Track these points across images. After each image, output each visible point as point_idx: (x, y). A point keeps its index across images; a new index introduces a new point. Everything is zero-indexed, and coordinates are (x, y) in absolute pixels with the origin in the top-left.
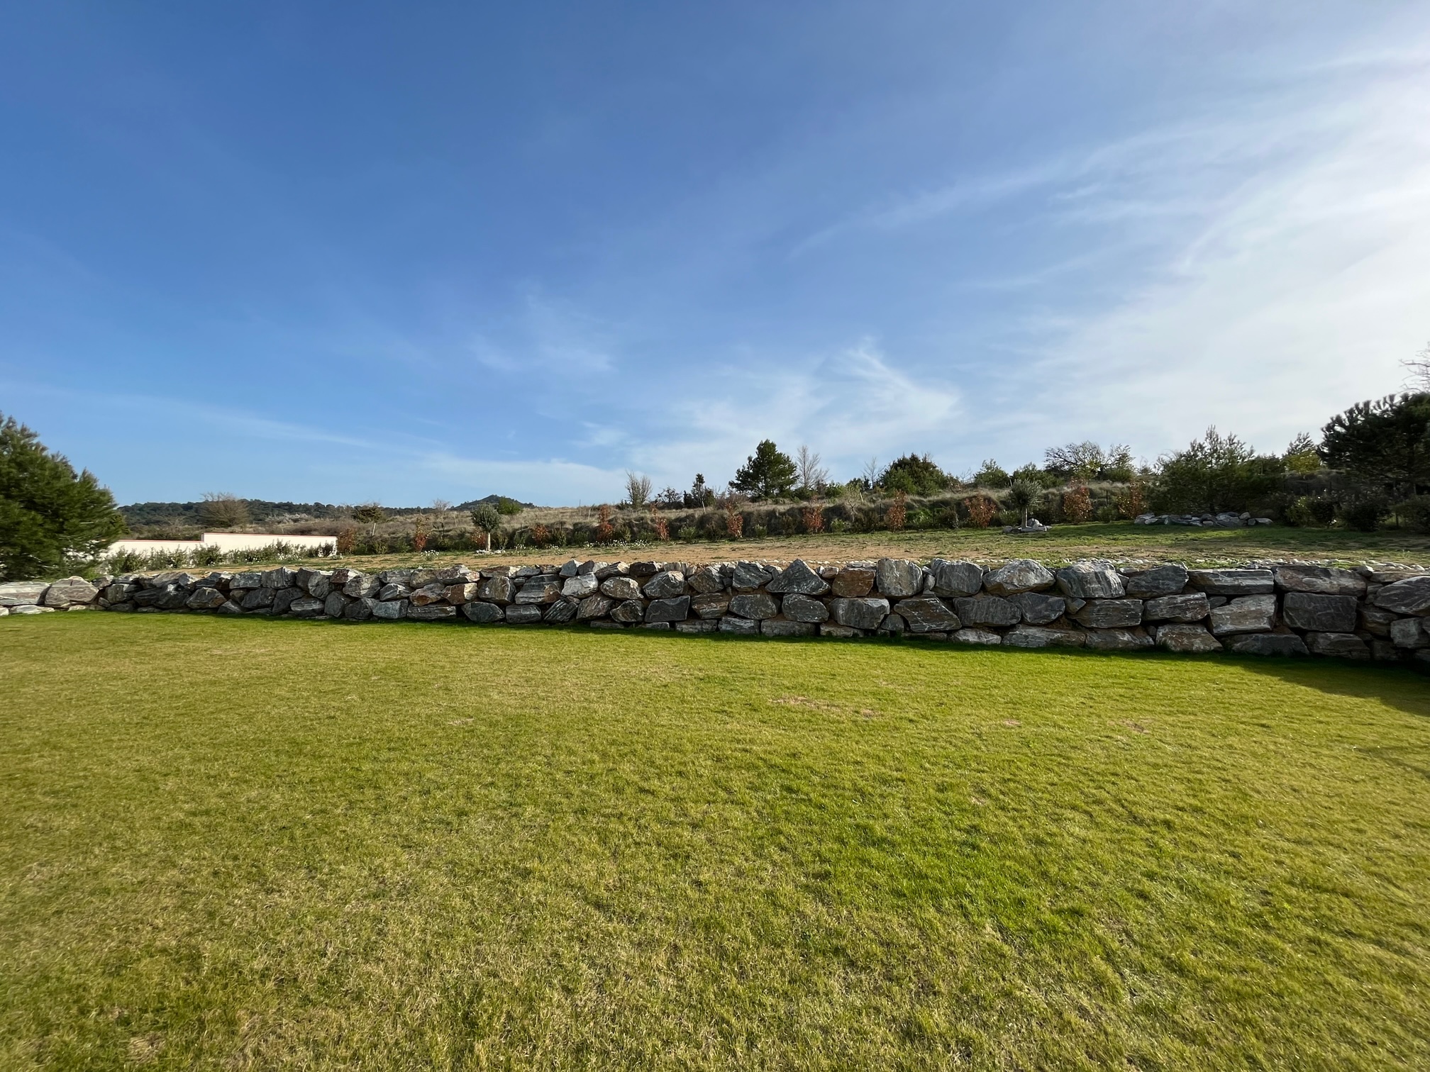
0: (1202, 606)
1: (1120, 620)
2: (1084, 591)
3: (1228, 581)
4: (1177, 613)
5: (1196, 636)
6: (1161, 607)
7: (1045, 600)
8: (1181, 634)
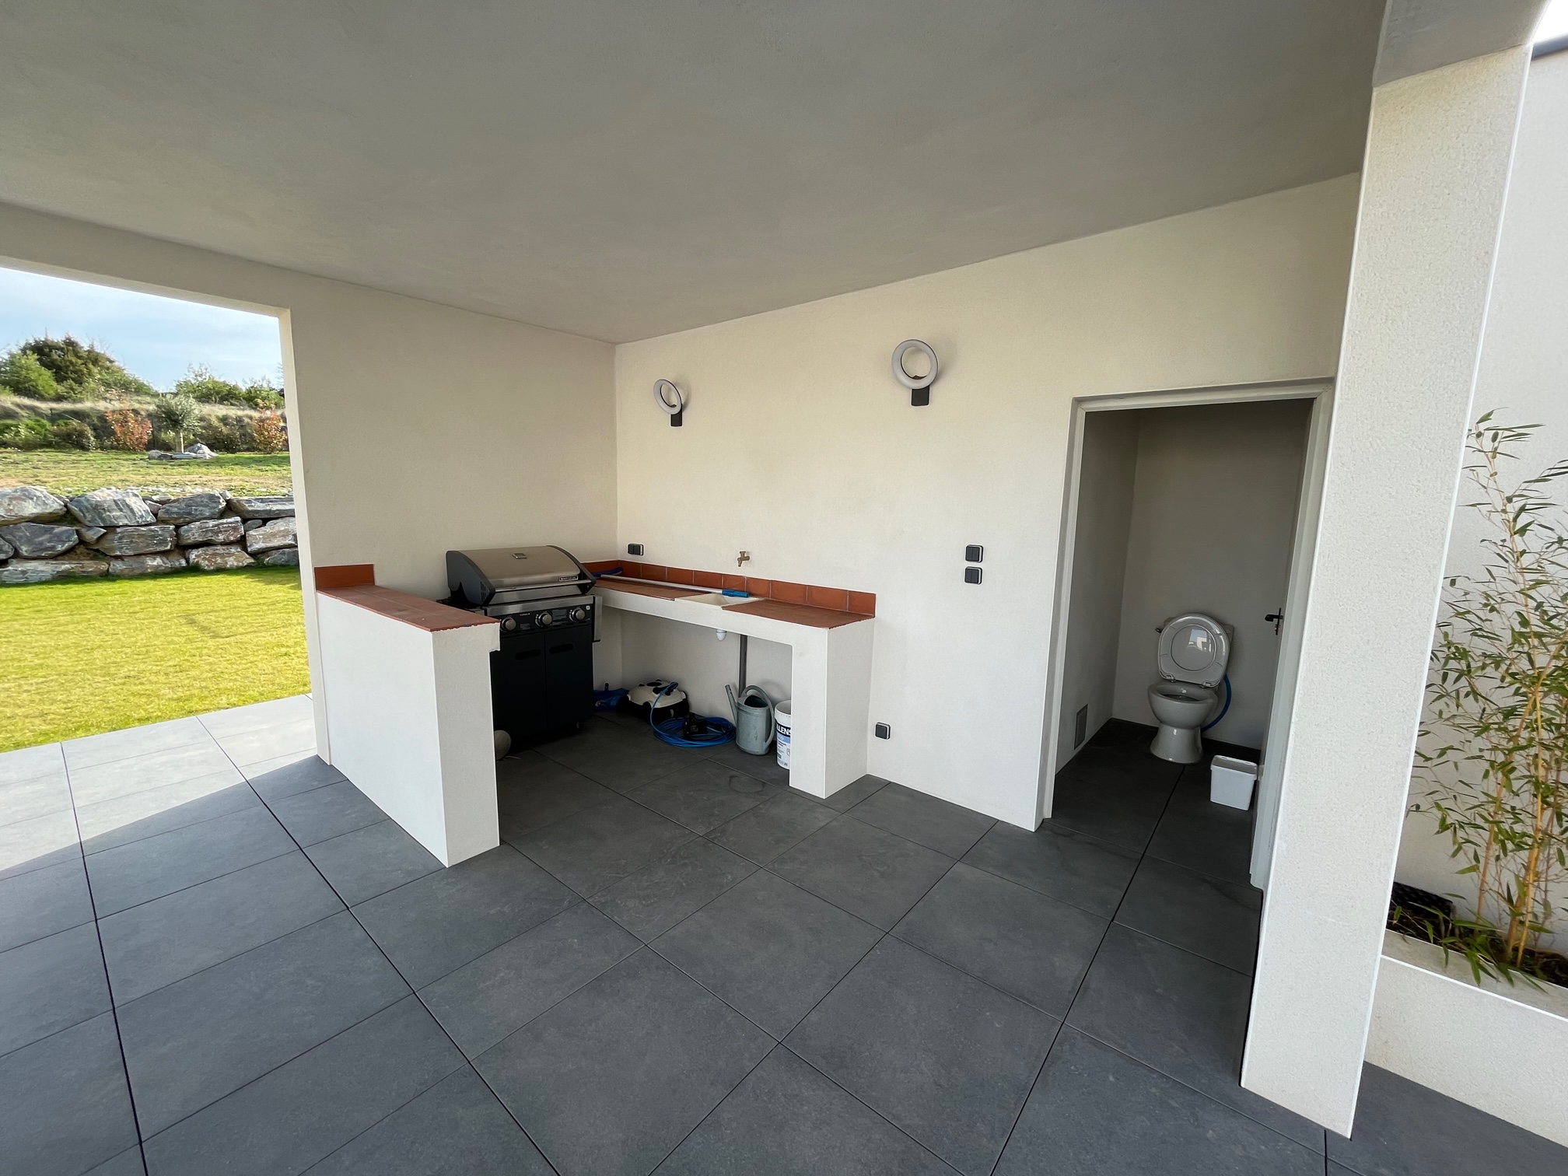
0: (235, 529)
1: (148, 546)
2: (103, 520)
3: (259, 506)
4: (210, 536)
5: (230, 555)
6: (193, 532)
7: (46, 531)
8: (215, 555)
